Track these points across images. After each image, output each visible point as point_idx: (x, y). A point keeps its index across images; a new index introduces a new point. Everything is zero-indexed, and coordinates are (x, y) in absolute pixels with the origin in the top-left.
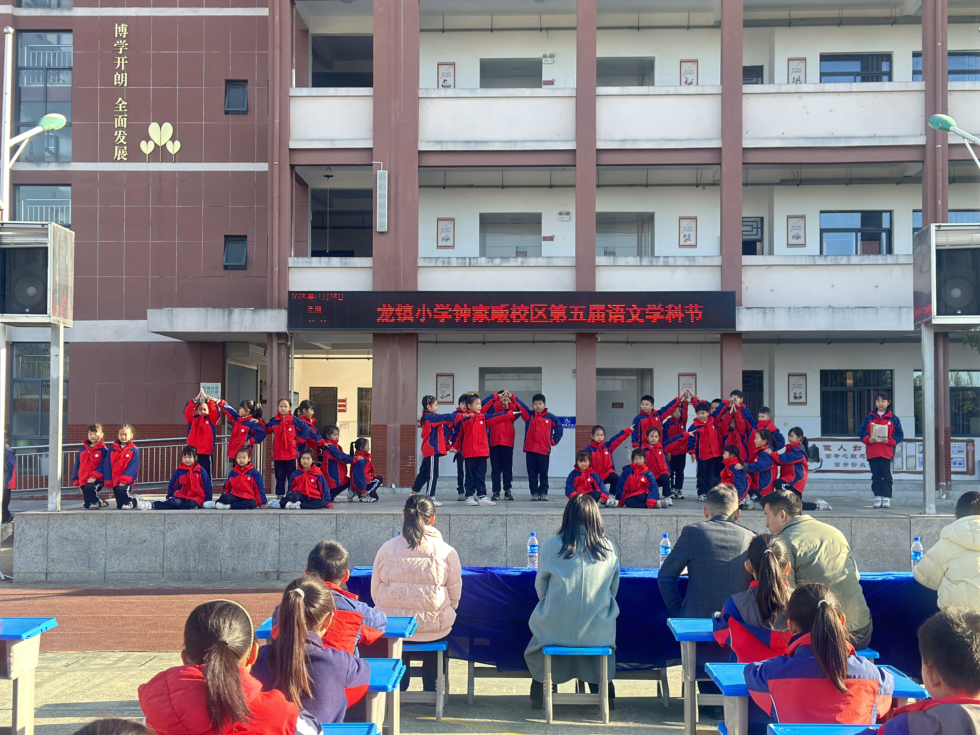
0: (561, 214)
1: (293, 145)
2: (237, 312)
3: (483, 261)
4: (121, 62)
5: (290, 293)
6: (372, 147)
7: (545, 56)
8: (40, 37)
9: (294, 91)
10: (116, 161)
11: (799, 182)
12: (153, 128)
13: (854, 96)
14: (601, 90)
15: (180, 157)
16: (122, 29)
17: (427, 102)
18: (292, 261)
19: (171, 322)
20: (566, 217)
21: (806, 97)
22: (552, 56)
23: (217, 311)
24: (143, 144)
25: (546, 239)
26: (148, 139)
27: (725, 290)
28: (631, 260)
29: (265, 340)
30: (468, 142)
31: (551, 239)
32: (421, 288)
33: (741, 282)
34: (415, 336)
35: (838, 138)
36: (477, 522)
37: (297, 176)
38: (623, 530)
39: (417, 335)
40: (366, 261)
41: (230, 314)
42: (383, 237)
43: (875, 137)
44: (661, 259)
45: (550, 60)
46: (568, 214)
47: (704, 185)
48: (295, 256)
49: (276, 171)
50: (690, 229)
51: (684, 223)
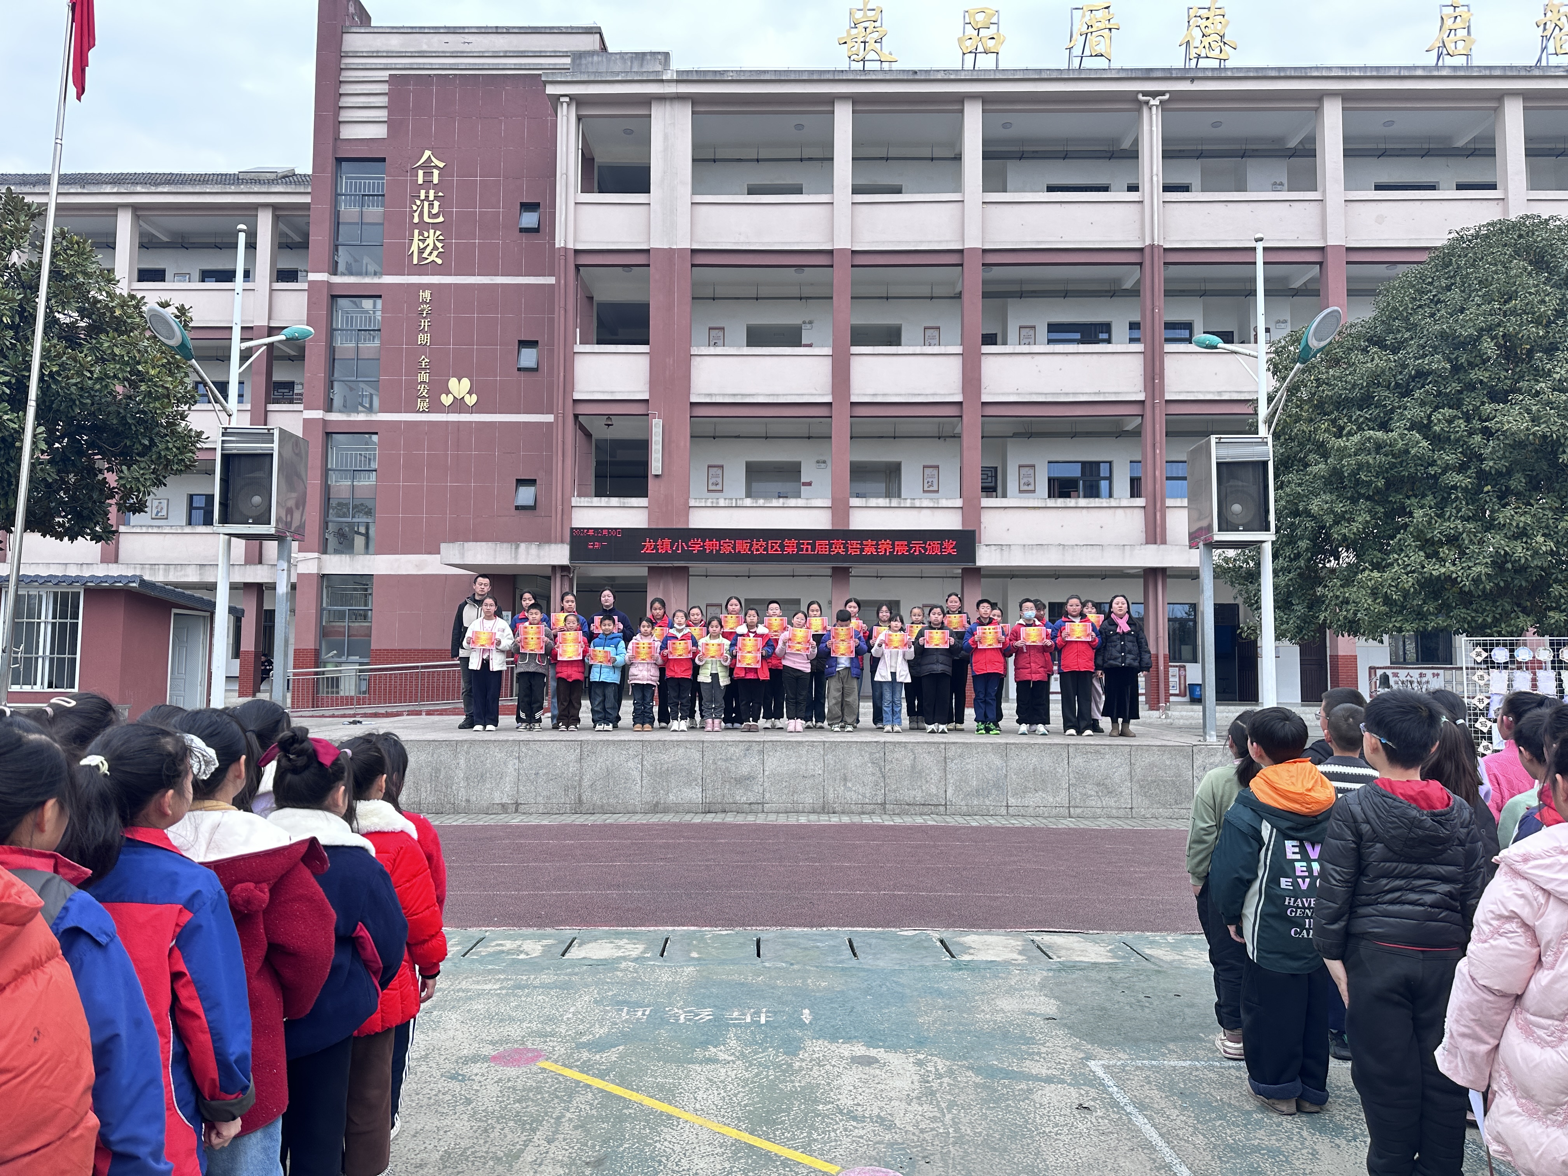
0: (818, 462)
1: (577, 396)
2: (523, 546)
3: (748, 502)
4: (425, 324)
5: (572, 529)
6: (647, 398)
7: (804, 322)
8: (355, 303)
9: (579, 348)
10: (418, 412)
11: (1030, 435)
12: (453, 383)
13: (1081, 357)
14: (855, 350)
15: (476, 409)
16: (427, 295)
17: (698, 359)
18: (575, 501)
19: (463, 555)
20: (823, 465)
21: (1037, 357)
22: (810, 322)
23: (505, 545)
24: (443, 397)
25: (805, 484)
26: (448, 392)
27: (966, 529)
28: (882, 502)
29: (549, 572)
30: (734, 395)
31: (810, 484)
32: (692, 525)
33: (980, 522)
34: (686, 569)
35: (1067, 394)
36: (732, 749)
37: (580, 424)
38: (888, 758)
39: (687, 568)
40: (643, 502)
41: (517, 548)
42: (657, 480)
43: (1099, 393)
44: (909, 501)
45: (809, 326)
46: (824, 462)
47: (945, 437)
48: (579, 496)
49: (560, 419)
50: (932, 476)
51: (927, 471)
